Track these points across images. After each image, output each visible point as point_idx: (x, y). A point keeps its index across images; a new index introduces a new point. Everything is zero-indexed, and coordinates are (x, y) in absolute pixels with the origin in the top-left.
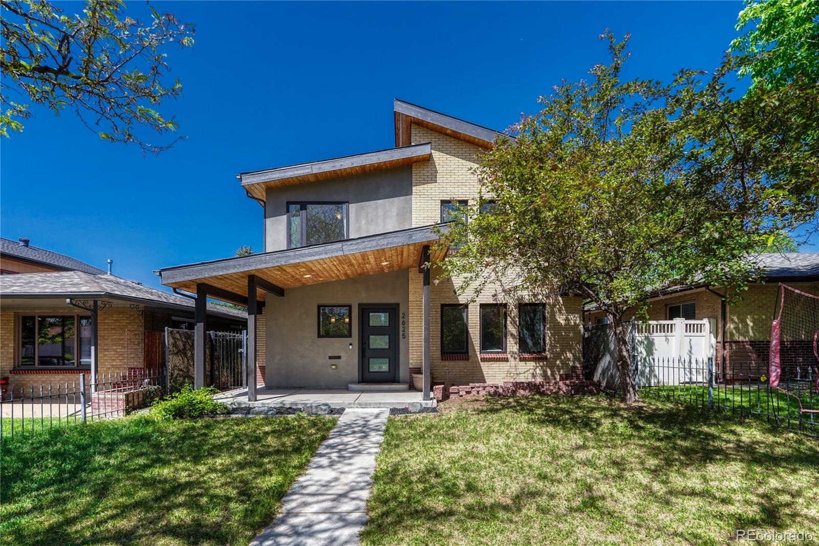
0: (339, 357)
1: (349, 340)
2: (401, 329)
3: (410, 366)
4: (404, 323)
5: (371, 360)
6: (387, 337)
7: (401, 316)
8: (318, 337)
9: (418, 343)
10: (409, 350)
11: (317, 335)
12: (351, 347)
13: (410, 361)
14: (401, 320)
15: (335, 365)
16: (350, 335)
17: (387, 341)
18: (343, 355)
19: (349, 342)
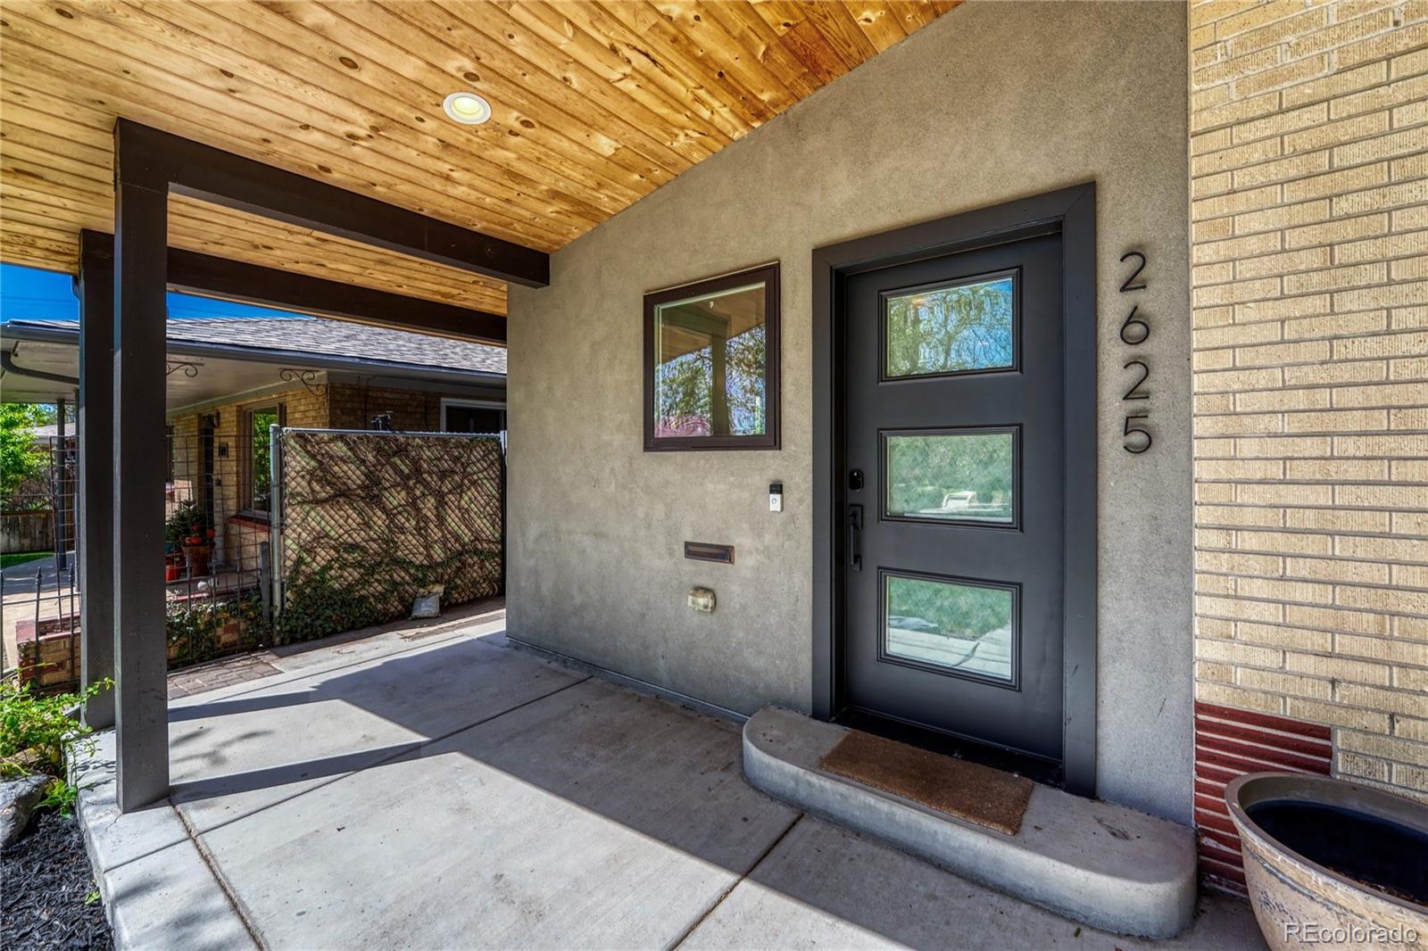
0: (723, 554)
1: (769, 464)
2: (1114, 376)
3: (1203, 693)
4: (1137, 326)
5: (896, 587)
6: (1002, 444)
7: (1111, 270)
8: (647, 448)
9: (1292, 495)
10: (1187, 550)
11: (637, 439)
12: (775, 502)
13: (1202, 649)
14: (1113, 307)
15: (706, 590)
16: (772, 438)
17: (1003, 469)
18: (741, 540)
19: (771, 475)
